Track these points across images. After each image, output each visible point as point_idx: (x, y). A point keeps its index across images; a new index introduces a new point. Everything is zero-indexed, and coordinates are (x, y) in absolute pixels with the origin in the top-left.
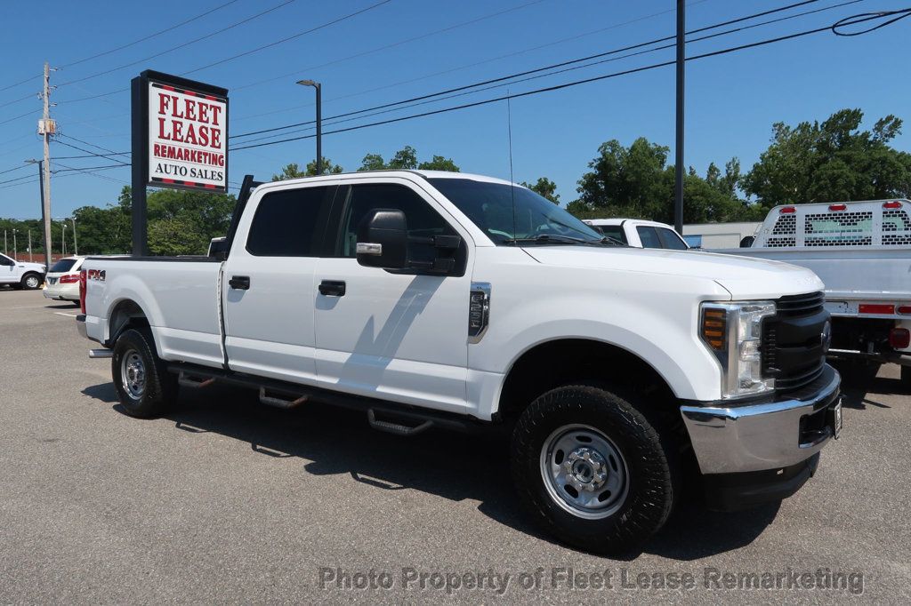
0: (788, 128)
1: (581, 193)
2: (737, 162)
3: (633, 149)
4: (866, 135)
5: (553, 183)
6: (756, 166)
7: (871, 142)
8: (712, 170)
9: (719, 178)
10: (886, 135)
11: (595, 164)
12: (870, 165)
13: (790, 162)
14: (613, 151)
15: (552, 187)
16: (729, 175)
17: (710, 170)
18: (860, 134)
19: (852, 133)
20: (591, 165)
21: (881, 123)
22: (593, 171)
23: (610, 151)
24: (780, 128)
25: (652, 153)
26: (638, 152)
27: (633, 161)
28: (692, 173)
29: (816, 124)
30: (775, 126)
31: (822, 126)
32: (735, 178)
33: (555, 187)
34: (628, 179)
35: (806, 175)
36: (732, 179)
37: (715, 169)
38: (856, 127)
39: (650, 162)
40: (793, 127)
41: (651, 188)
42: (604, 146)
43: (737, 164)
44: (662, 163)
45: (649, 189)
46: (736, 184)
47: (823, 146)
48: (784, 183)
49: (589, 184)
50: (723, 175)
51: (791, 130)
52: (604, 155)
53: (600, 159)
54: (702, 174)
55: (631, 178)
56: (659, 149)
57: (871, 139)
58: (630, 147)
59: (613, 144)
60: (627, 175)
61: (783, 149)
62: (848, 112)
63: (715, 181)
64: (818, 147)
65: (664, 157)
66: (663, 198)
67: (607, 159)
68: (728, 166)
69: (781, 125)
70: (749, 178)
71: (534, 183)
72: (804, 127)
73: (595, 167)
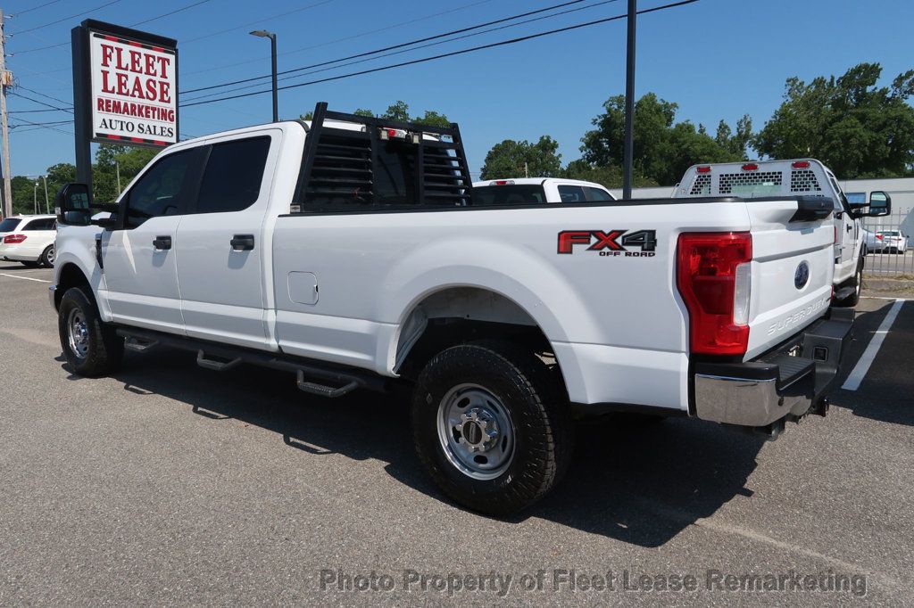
0: (802, 84)
1: (584, 153)
2: (749, 120)
3: (640, 105)
4: (884, 91)
5: (555, 142)
6: (769, 125)
7: (889, 99)
8: (723, 128)
9: (729, 137)
10: (905, 92)
11: (599, 121)
12: (885, 125)
13: (802, 121)
14: (619, 108)
15: (555, 146)
16: (740, 134)
17: (720, 127)
18: (877, 91)
19: (869, 89)
20: (595, 123)
21: (900, 79)
22: (597, 128)
23: (616, 107)
24: (794, 83)
25: (658, 110)
26: (644, 108)
27: (639, 119)
28: (702, 131)
29: (833, 78)
30: (788, 81)
31: (838, 82)
32: (746, 137)
33: (557, 146)
35: (819, 134)
36: (743, 137)
37: (726, 127)
38: (873, 83)
39: (655, 119)
40: (808, 82)
41: (657, 147)
42: (612, 99)
43: (749, 122)
44: (670, 120)
45: (654, 149)
46: (748, 143)
47: (838, 104)
48: (796, 142)
49: (593, 142)
50: (734, 133)
51: (805, 85)
52: (609, 111)
53: (605, 116)
54: (712, 133)
56: (666, 106)
57: (889, 95)
59: (619, 100)
61: (796, 105)
62: (866, 66)
63: (725, 140)
64: (832, 104)
65: (672, 114)
66: (669, 158)
67: (612, 116)
68: (739, 124)
69: (795, 80)
70: (759, 137)
71: (536, 142)
72: (819, 82)
73: (599, 124)
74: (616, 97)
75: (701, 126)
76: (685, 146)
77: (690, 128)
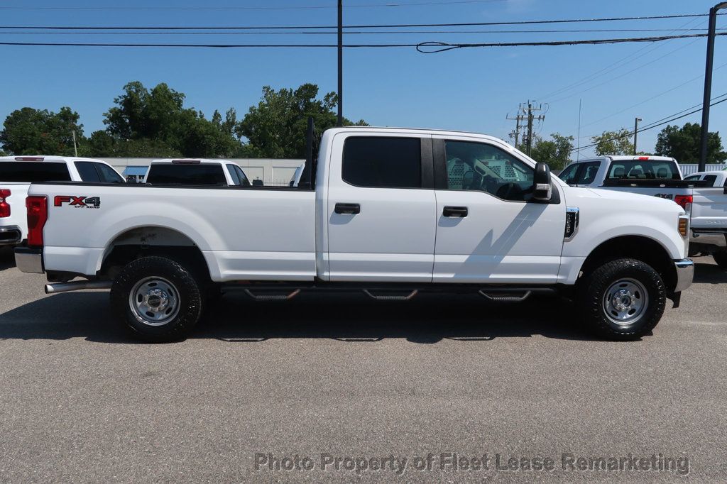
0: (273, 91)
1: (108, 125)
2: (233, 111)
3: (155, 92)
4: (320, 103)
5: (76, 113)
6: (247, 117)
7: (323, 108)
8: (217, 115)
9: (221, 123)
10: (331, 105)
11: (120, 100)
12: (326, 123)
13: (275, 114)
14: (137, 91)
15: (75, 117)
16: (228, 121)
17: (215, 115)
18: (316, 102)
19: (312, 100)
20: (116, 101)
21: (328, 96)
22: (118, 106)
23: (134, 90)
24: (268, 90)
25: (170, 97)
26: (159, 95)
27: (156, 102)
28: (202, 116)
29: (291, 90)
30: (264, 88)
31: (295, 93)
32: (233, 124)
33: (78, 117)
34: (150, 117)
35: (285, 126)
36: (230, 123)
37: (219, 115)
38: (314, 97)
39: (169, 104)
40: (277, 91)
41: (171, 125)
42: (130, 85)
43: (234, 113)
44: (179, 106)
45: (169, 127)
46: (234, 128)
47: (295, 107)
48: (270, 130)
49: (115, 117)
50: (224, 120)
51: (275, 92)
52: (130, 93)
53: (124, 96)
54: (209, 118)
55: (154, 116)
56: (176, 94)
57: (322, 106)
58: (154, 87)
59: (137, 85)
60: (150, 113)
61: (270, 105)
62: (310, 86)
63: (218, 124)
64: (292, 108)
65: (181, 101)
66: (181, 134)
67: (132, 98)
68: (228, 114)
69: (268, 88)
70: (242, 124)
71: (57, 111)
72: (283, 92)
73: (121, 103)
74: (134, 83)
75: (200, 112)
76: (193, 127)
77: (194, 114)
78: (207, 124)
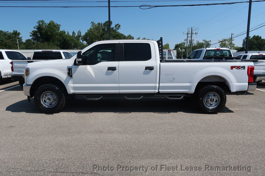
0: (95, 23)
1: (32, 37)
2: (80, 31)
3: (49, 24)
4: (113, 28)
5: (19, 33)
6: (86, 34)
7: (114, 30)
8: (74, 33)
9: (75, 36)
10: (117, 29)
11: (36, 27)
12: (115, 36)
13: (96, 33)
14: (42, 24)
15: (19, 34)
16: (78, 35)
20: (34, 28)
21: (116, 25)
22: (35, 30)
23: (41, 24)
25: (55, 26)
26: (51, 25)
27: (50, 28)
28: (68, 33)
29: (102, 23)
30: (91, 22)
31: (103, 24)
33: (20, 34)
34: (48, 34)
35: (100, 37)
36: (79, 36)
37: (75, 33)
38: (111, 26)
39: (55, 29)
40: (96, 23)
41: (56, 37)
42: (39, 21)
43: (80, 32)
44: (59, 29)
45: (55, 38)
46: (80, 38)
47: (103, 30)
49: (34, 34)
50: (77, 35)
51: (96, 24)
52: (39, 25)
53: (38, 26)
54: (71, 34)
55: (49, 33)
56: (58, 25)
57: (114, 29)
58: (48, 23)
59: (42, 21)
60: (48, 32)
61: (93, 29)
63: (74, 37)
64: (102, 30)
65: (59, 28)
66: (60, 41)
67: (40, 26)
68: (78, 32)
69: (93, 22)
70: (84, 36)
71: (12, 32)
72: (99, 24)
73: (36, 28)
74: (41, 21)
76: (65, 38)
77: (65, 32)
78: (70, 36)
